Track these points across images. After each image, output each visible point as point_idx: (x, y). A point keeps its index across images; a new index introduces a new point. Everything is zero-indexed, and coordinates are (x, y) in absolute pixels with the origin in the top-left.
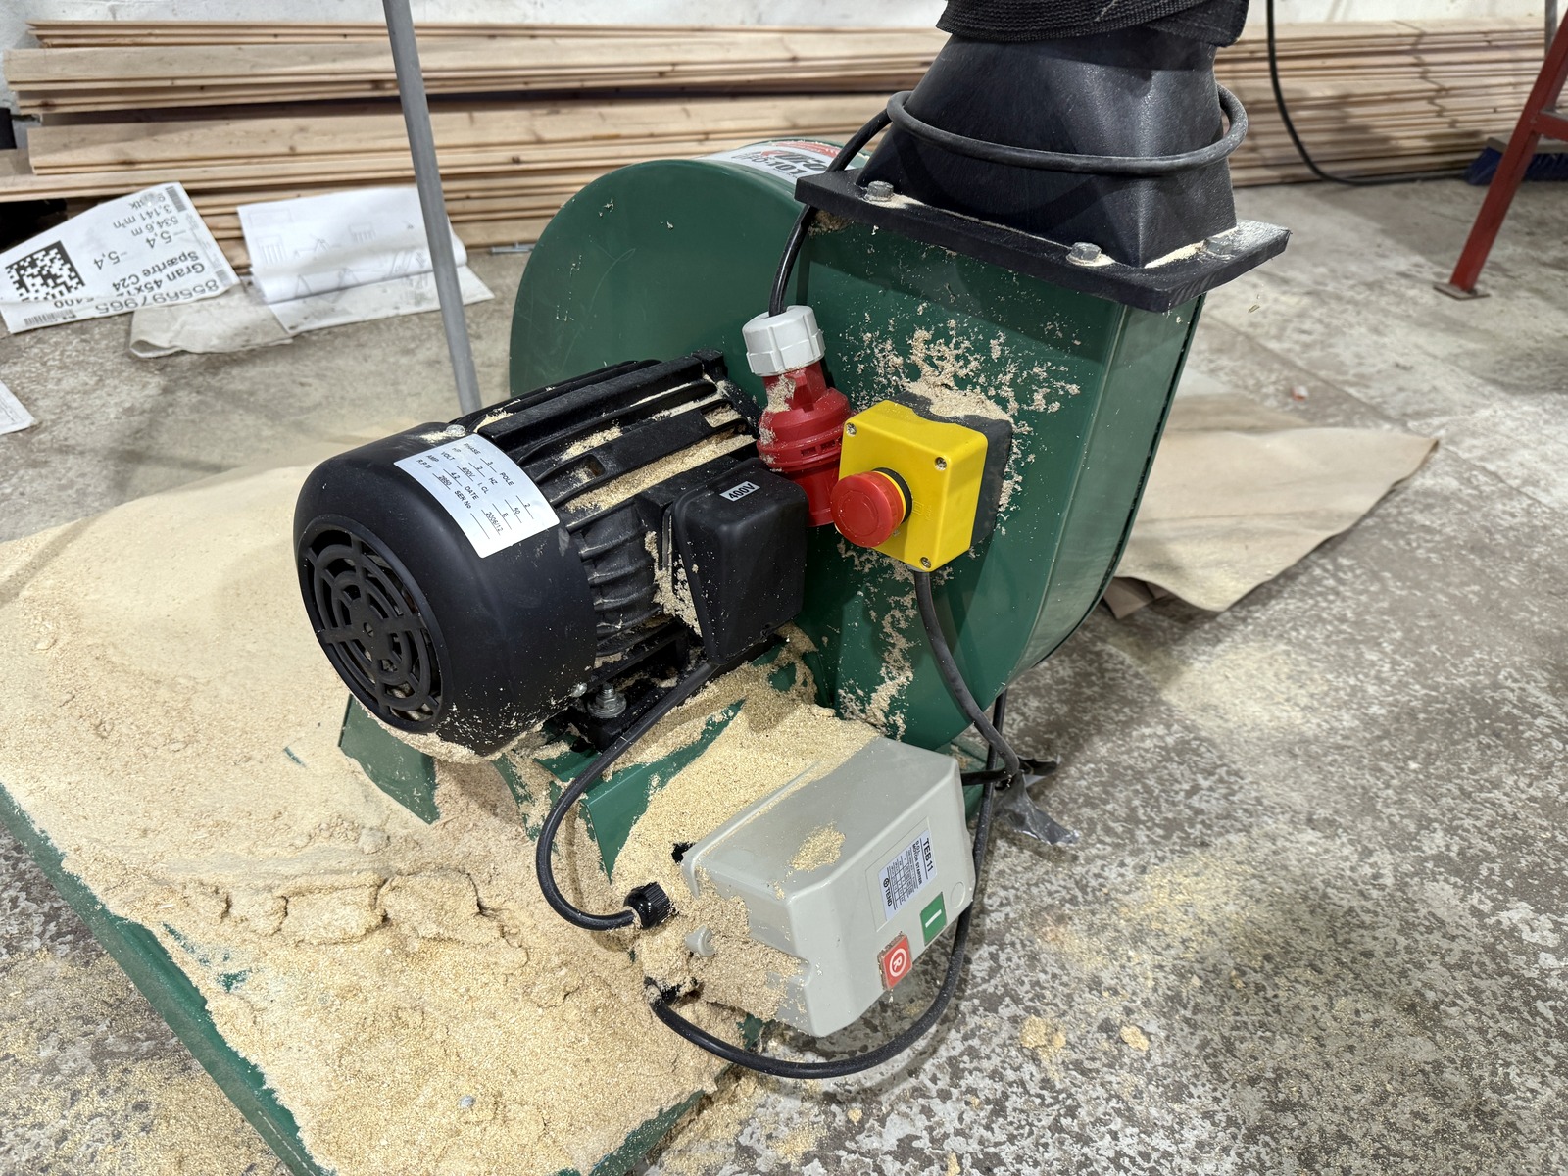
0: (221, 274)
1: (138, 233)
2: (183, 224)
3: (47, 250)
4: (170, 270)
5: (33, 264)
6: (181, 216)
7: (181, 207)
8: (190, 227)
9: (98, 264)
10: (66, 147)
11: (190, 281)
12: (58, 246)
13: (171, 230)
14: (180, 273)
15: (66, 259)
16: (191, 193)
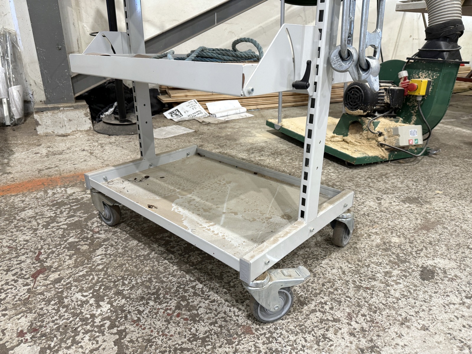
0: (206, 114)
1: (190, 107)
2: (197, 106)
3: (175, 110)
4: (197, 113)
5: (173, 113)
6: (197, 105)
7: (197, 103)
8: (199, 107)
9: (185, 112)
10: (176, 93)
11: (200, 115)
12: (177, 110)
13: (196, 107)
14: (199, 114)
15: (179, 112)
16: (198, 101)
